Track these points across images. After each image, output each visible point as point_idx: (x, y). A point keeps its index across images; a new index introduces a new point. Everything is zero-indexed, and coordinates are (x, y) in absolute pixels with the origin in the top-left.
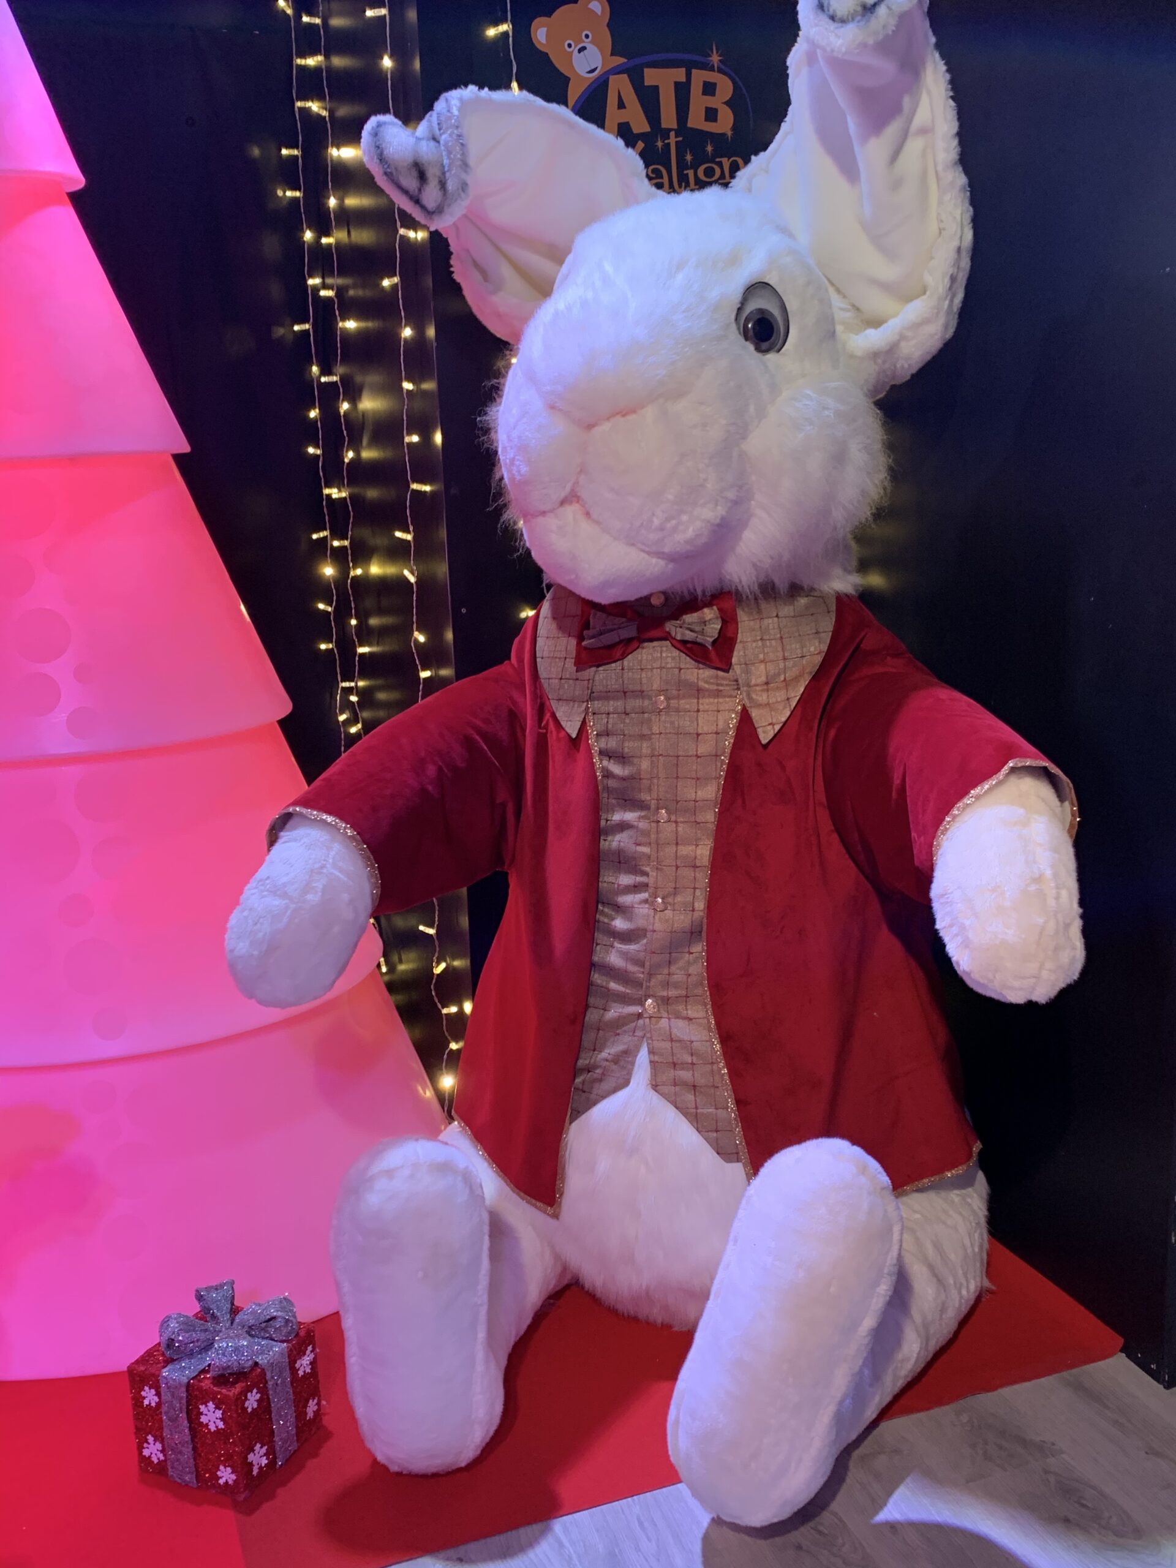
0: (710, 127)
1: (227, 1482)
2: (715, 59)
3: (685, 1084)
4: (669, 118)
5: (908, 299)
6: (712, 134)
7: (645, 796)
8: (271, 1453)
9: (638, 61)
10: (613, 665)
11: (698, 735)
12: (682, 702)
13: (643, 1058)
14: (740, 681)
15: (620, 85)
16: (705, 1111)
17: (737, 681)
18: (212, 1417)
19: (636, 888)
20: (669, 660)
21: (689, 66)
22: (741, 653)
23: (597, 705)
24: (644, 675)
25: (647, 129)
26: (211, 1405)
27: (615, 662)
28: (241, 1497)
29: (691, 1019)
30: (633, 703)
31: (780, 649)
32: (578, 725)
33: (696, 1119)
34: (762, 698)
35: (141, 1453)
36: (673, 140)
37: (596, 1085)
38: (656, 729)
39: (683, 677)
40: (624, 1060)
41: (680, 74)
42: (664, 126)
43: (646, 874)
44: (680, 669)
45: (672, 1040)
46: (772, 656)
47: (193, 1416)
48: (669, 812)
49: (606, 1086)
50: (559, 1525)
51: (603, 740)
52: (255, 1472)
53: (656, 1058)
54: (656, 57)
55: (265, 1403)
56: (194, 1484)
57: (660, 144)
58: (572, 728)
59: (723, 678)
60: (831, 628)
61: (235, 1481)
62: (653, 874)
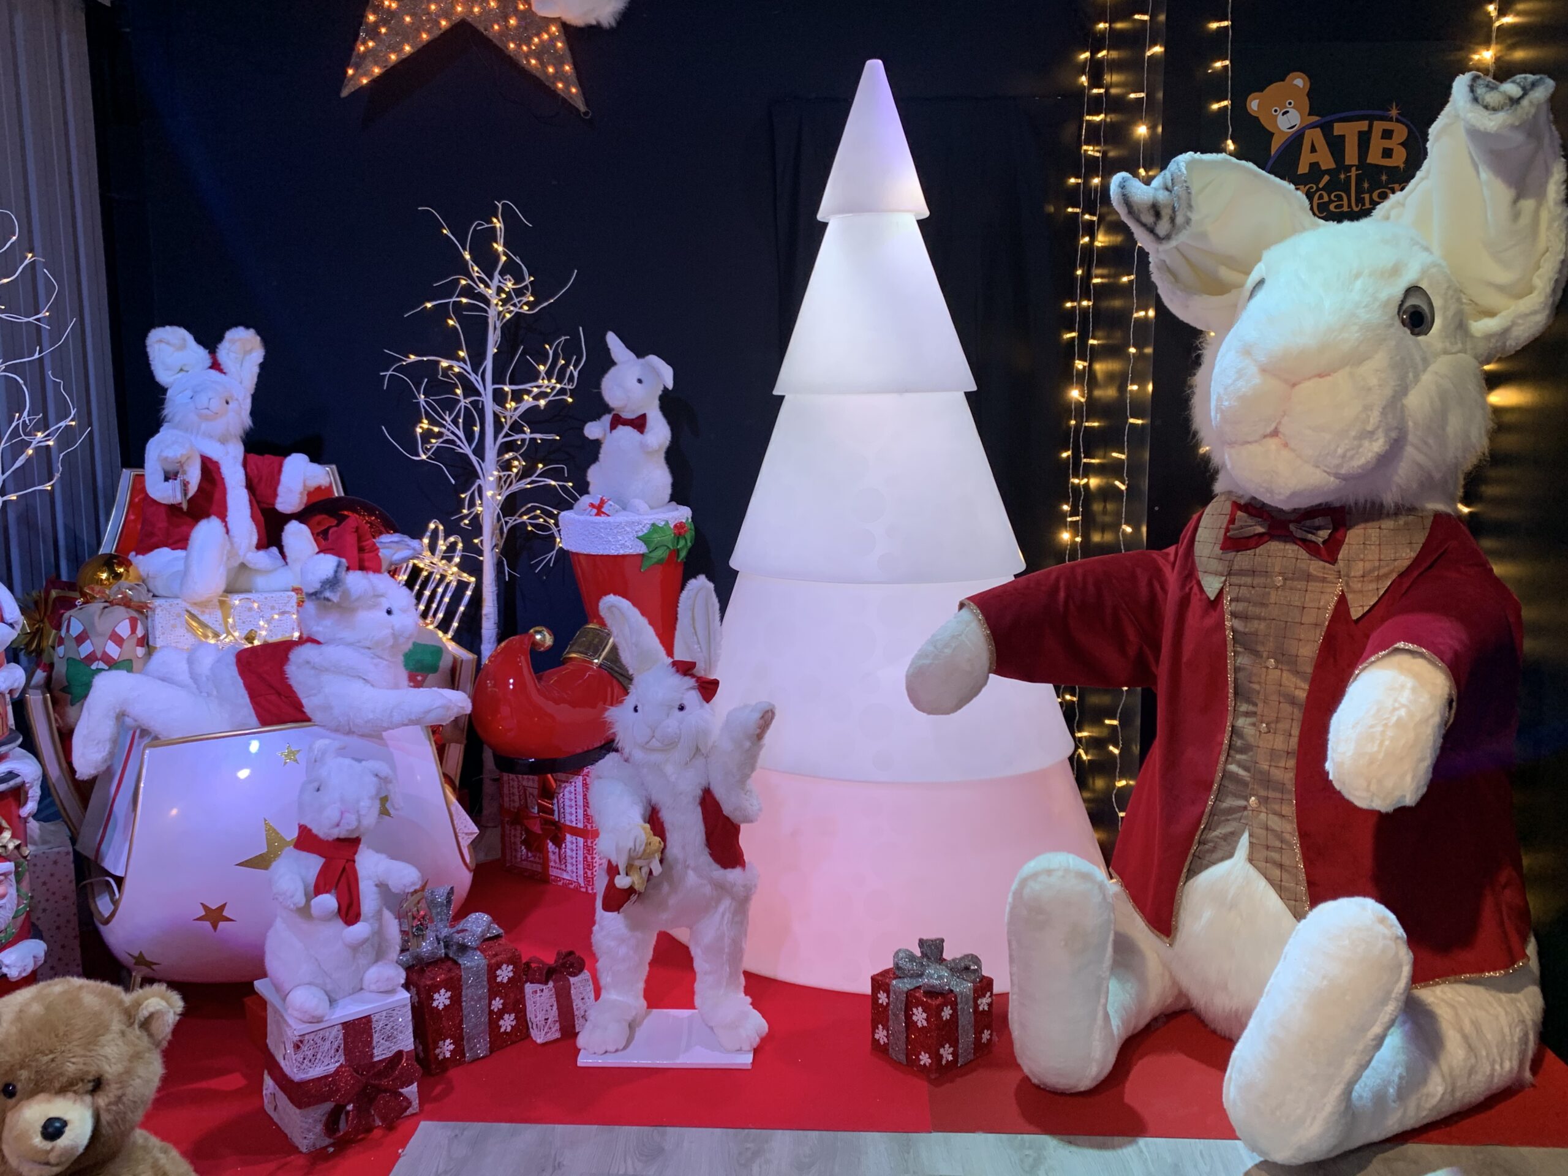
0: (1387, 162)
1: (925, 1064)
2: (1394, 112)
3: (1274, 863)
4: (1351, 157)
5: (1520, 296)
6: (1386, 167)
7: (1260, 648)
8: (955, 1054)
9: (1328, 118)
10: (1248, 552)
11: (1304, 608)
12: (1296, 583)
13: (1245, 840)
14: (1342, 573)
15: (1315, 136)
16: (1287, 885)
17: (1339, 572)
18: (920, 1017)
19: (1247, 714)
20: (1290, 551)
21: (1371, 119)
22: (1346, 552)
23: (1234, 580)
24: (1270, 560)
25: (1333, 166)
26: (920, 1009)
27: (1250, 549)
28: (933, 1076)
29: (1283, 816)
30: (1257, 581)
31: (1377, 552)
32: (1217, 591)
33: (1279, 888)
34: (1357, 586)
35: (873, 1036)
36: (1353, 173)
37: (1208, 855)
38: (1272, 601)
39: (1298, 565)
40: (1231, 839)
41: (1363, 125)
42: (1347, 162)
43: (1255, 705)
44: (1297, 559)
45: (1267, 829)
46: (1370, 557)
47: (908, 1017)
48: (1276, 661)
49: (1215, 856)
50: (1142, 1142)
51: (1234, 604)
52: (944, 1062)
53: (1254, 841)
54: (1343, 115)
55: (954, 1015)
56: (905, 1062)
57: (1342, 176)
58: (1211, 593)
59: (1330, 569)
60: (1423, 540)
61: (930, 1064)
62: (1261, 705)
